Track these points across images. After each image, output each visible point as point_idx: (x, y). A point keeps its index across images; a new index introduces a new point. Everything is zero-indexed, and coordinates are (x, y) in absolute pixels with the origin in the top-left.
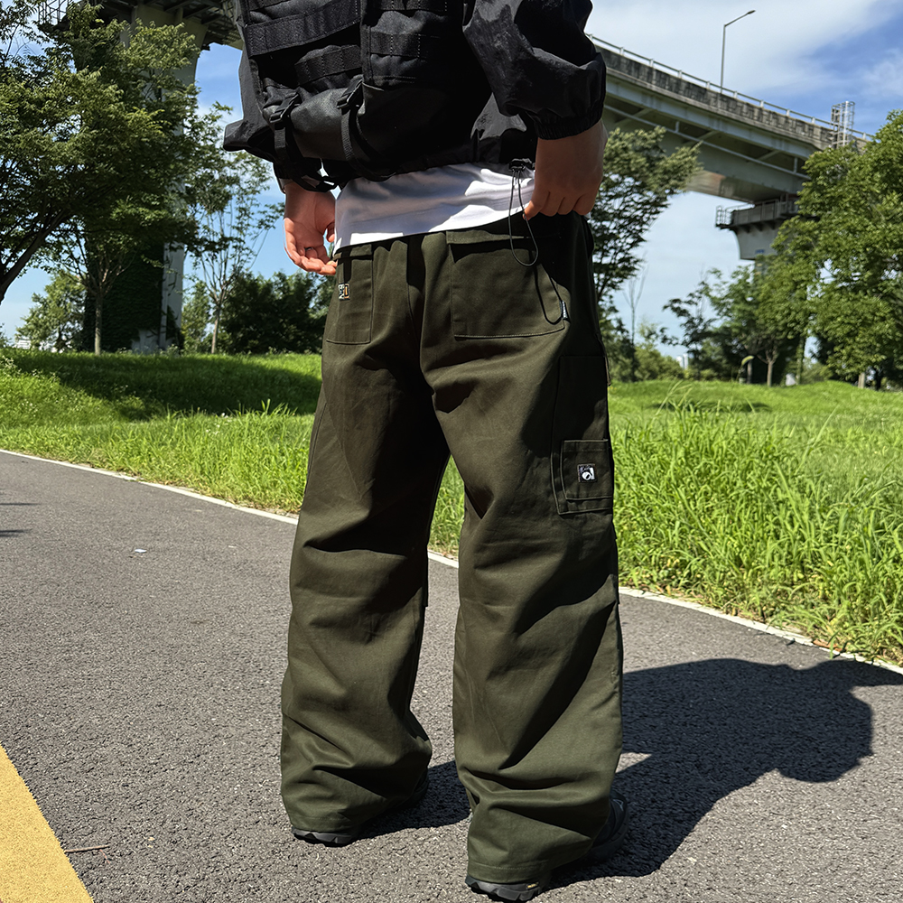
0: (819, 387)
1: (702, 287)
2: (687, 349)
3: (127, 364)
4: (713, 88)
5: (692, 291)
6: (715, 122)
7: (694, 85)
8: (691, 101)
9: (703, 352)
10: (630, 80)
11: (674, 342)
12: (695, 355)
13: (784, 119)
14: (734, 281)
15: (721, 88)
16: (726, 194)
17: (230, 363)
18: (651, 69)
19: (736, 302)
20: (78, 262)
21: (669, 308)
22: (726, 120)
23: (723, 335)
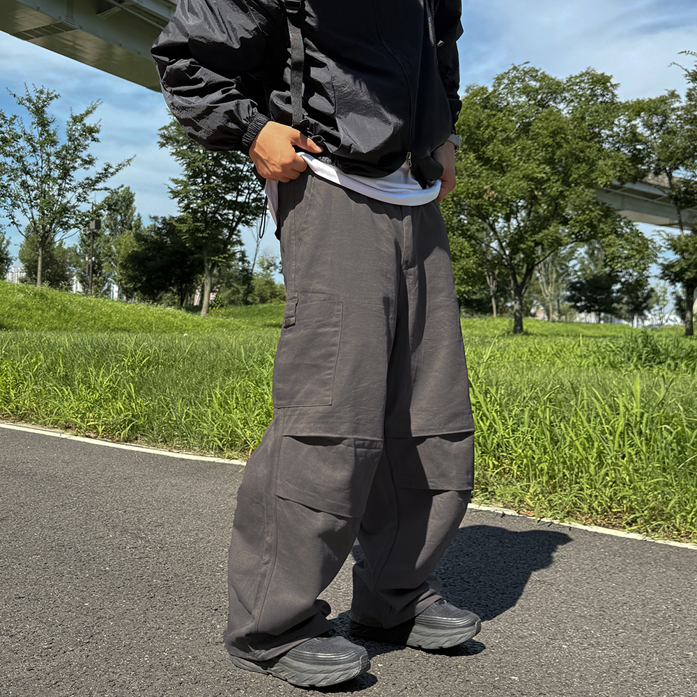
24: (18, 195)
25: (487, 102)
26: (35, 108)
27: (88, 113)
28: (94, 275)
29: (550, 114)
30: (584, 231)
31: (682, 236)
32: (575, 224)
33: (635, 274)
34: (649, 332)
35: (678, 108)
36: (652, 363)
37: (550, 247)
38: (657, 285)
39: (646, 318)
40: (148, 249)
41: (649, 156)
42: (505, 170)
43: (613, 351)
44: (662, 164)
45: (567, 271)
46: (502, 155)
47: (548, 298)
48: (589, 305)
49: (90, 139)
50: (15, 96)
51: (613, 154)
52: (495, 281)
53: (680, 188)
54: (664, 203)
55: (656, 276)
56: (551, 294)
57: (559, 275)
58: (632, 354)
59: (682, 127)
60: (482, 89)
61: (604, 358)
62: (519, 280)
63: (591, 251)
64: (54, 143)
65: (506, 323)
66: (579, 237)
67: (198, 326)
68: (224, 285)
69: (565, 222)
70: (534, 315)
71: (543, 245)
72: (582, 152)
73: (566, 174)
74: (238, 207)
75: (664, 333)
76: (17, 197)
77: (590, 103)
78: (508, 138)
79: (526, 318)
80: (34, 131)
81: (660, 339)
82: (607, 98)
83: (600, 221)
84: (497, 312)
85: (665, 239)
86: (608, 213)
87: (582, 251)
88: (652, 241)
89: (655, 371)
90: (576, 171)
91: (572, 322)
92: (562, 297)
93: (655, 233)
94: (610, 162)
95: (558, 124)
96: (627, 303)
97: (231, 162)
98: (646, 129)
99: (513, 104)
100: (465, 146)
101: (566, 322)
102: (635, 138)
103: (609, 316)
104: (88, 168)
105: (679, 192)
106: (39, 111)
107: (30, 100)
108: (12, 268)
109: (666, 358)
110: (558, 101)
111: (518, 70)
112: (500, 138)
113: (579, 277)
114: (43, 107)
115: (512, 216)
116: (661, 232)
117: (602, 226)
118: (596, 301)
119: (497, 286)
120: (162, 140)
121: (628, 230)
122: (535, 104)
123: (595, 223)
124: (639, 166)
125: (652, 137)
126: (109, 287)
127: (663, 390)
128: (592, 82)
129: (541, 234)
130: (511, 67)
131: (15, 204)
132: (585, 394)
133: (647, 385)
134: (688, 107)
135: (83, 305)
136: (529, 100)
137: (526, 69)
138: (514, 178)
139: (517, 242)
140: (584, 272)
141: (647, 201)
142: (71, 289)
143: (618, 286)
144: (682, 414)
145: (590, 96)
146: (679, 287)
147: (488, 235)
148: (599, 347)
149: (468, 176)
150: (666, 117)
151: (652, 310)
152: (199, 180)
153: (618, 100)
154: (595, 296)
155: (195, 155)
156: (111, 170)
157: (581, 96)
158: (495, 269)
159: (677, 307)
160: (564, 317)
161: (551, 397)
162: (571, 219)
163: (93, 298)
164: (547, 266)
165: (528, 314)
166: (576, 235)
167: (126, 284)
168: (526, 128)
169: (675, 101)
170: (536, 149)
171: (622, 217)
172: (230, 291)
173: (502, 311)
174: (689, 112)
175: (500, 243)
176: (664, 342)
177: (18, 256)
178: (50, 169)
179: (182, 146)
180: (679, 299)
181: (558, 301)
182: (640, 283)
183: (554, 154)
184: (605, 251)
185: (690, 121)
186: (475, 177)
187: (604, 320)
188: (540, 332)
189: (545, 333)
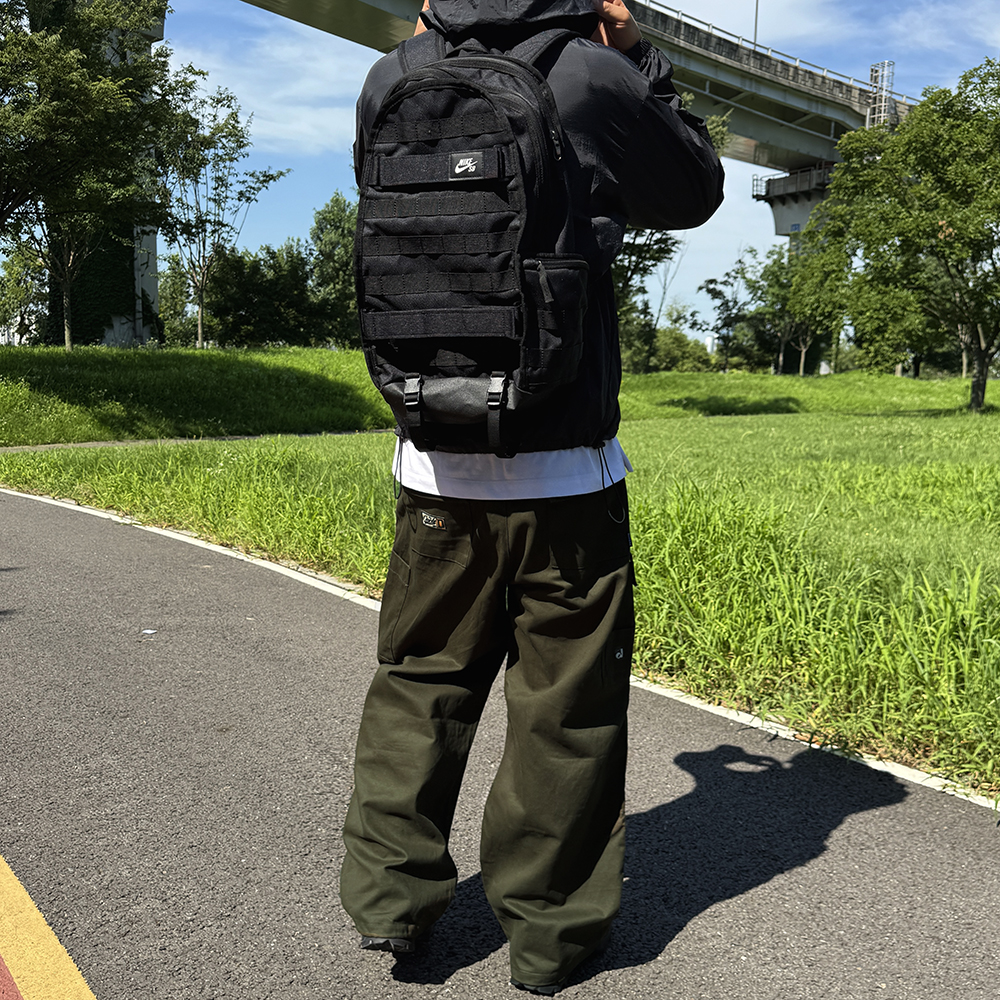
0: (854, 376)
1: (738, 266)
2: (717, 335)
3: (102, 362)
4: (745, 44)
5: (729, 271)
6: (748, 83)
7: (725, 40)
8: (722, 59)
9: (735, 338)
10: (656, 35)
11: (704, 328)
12: (724, 341)
13: (820, 79)
14: (769, 262)
15: (756, 45)
16: (760, 162)
17: (222, 359)
18: (679, 22)
19: (770, 286)
20: (40, 245)
21: (704, 290)
22: (759, 80)
23: (756, 320)
25: (950, 108)
60: (942, 91)
74: (635, 251)
84: (967, 371)
99: (985, 110)
111: (992, 65)
130: (984, 61)
138: (979, 209)
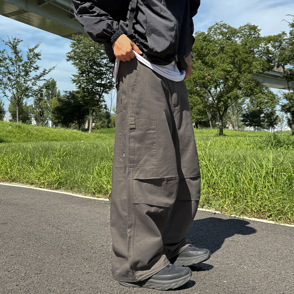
24: (7, 83)
25: (205, 38)
26: (13, 46)
27: (36, 47)
28: (41, 117)
29: (232, 43)
30: (248, 92)
31: (289, 93)
32: (244, 89)
33: (270, 109)
34: (276, 134)
35: (286, 39)
36: (278, 147)
37: (234, 99)
38: (280, 114)
39: (275, 128)
40: (64, 105)
41: (274, 59)
42: (214, 67)
43: (261, 142)
44: (280, 62)
45: (242, 109)
46: (212, 61)
47: (233, 121)
48: (251, 123)
49: (37, 58)
50: (4, 41)
51: (259, 59)
52: (211, 114)
53: (288, 73)
54: (281, 79)
55: (279, 110)
56: (235, 119)
57: (238, 111)
58: (269, 143)
59: (288, 47)
60: (203, 33)
61: (257, 145)
62: (221, 113)
63: (251, 101)
64: (21, 61)
65: (216, 131)
66: (246, 95)
67: (88, 138)
68: (98, 119)
69: (240, 88)
70: (228, 128)
71: (231, 99)
72: (246, 58)
73: (240, 68)
74: (102, 86)
75: (283, 134)
76: (6, 84)
77: (249, 38)
78: (215, 53)
79: (224, 129)
80: (12, 56)
81: (281, 136)
82: (256, 36)
83: (254, 88)
84: (212, 127)
85: (282, 94)
86: (258, 84)
87: (248, 100)
88: (277, 95)
89: (279, 150)
90: (244, 67)
91: (244, 131)
92: (239, 120)
93: (278, 92)
94: (258, 62)
95: (236, 47)
96: (267, 122)
97: (98, 67)
98: (273, 48)
99: (217, 39)
100: (197, 58)
101: (241, 131)
102: (268, 52)
103: (259, 128)
104: (36, 71)
105: (288, 74)
106: (14, 47)
107: (10, 43)
108: (6, 116)
109: (284, 144)
110: (235, 37)
111: (218, 25)
112: (212, 54)
113: (246, 112)
114: (16, 45)
115: (218, 86)
116: (281, 92)
117: (255, 89)
118: (254, 122)
119: (212, 116)
120: (68, 58)
121: (267, 91)
122: (226, 39)
123: (252, 88)
124: (270, 64)
125: (276, 51)
126: (48, 122)
127: (282, 158)
128: (250, 29)
129: (230, 94)
130: (215, 23)
131: (5, 87)
132: (249, 160)
133: (275, 156)
134: (290, 38)
135: (37, 130)
136: (223, 37)
137: (221, 24)
138: (218, 70)
139: (220, 98)
140: (249, 110)
141: (274, 79)
142: (31, 123)
143: (263, 115)
144: (291, 168)
145: (249, 35)
146: (289, 115)
147: (208, 95)
148: (255, 141)
149: (199, 70)
150: (281, 43)
151: (278, 125)
152: (84, 75)
153: (261, 36)
154: (253, 119)
155: (82, 64)
156: (46, 72)
157: (245, 35)
158: (211, 109)
159: (288, 123)
160: (240, 129)
161: (235, 162)
162: (243, 87)
163: (41, 127)
164: (233, 107)
165: (225, 127)
166: (244, 94)
167: (55, 120)
168: (222, 49)
169: (285, 36)
170: (227, 58)
171: (264, 85)
172: (101, 122)
173: (214, 126)
174: (291, 40)
175: (213, 98)
176: (283, 138)
177: (8, 110)
178: (20, 72)
179: (76, 60)
180: (289, 120)
181: (238, 122)
182: (272, 113)
183: (234, 60)
184: (257, 100)
185: (291, 44)
186: (201, 70)
187: (257, 129)
188: (230, 135)
189: (232, 135)
